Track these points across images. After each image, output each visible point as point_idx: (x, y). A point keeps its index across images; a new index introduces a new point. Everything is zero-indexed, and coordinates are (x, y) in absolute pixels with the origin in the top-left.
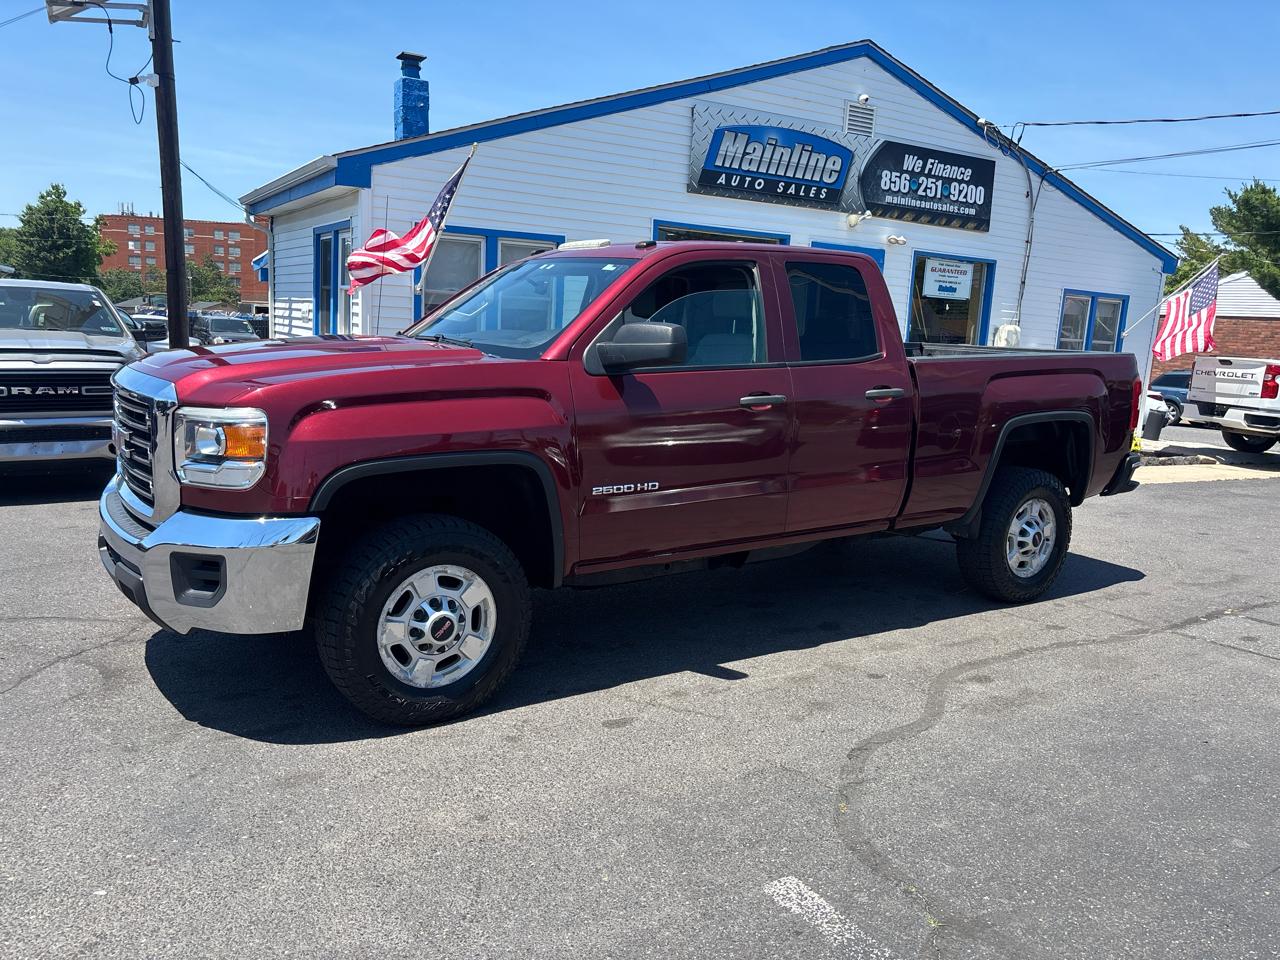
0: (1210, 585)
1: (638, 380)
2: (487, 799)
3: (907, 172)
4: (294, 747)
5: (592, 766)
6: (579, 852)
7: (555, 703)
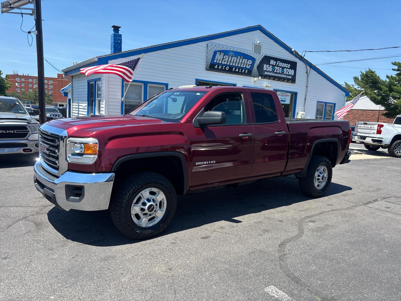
0: (372, 191)
1: (209, 129)
2: (170, 263)
3: (271, 65)
4: (104, 247)
5: (201, 252)
6: (204, 279)
7: (184, 231)
